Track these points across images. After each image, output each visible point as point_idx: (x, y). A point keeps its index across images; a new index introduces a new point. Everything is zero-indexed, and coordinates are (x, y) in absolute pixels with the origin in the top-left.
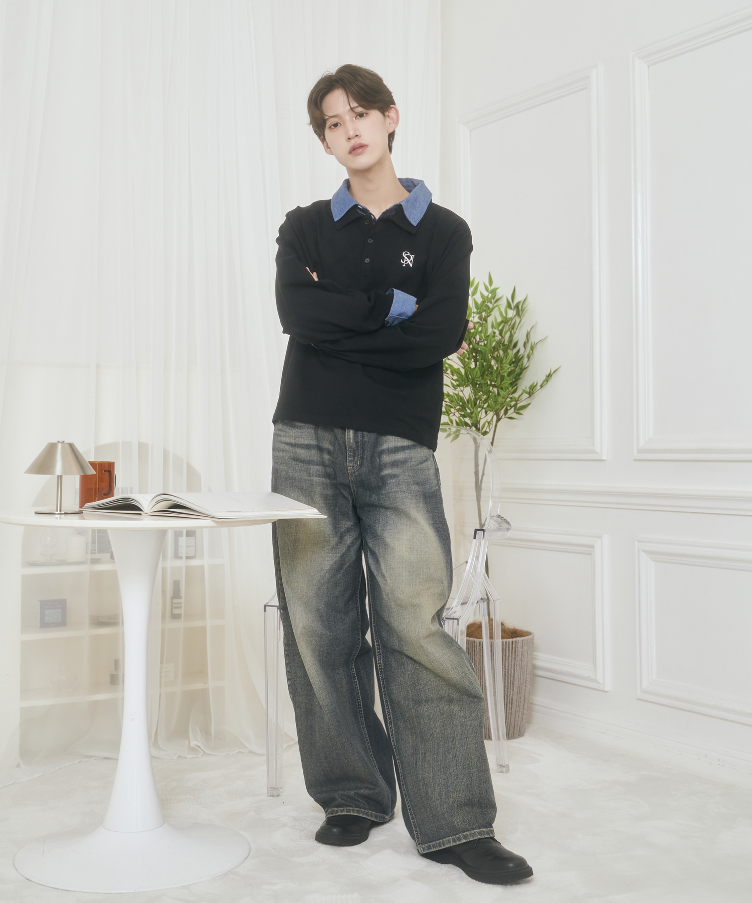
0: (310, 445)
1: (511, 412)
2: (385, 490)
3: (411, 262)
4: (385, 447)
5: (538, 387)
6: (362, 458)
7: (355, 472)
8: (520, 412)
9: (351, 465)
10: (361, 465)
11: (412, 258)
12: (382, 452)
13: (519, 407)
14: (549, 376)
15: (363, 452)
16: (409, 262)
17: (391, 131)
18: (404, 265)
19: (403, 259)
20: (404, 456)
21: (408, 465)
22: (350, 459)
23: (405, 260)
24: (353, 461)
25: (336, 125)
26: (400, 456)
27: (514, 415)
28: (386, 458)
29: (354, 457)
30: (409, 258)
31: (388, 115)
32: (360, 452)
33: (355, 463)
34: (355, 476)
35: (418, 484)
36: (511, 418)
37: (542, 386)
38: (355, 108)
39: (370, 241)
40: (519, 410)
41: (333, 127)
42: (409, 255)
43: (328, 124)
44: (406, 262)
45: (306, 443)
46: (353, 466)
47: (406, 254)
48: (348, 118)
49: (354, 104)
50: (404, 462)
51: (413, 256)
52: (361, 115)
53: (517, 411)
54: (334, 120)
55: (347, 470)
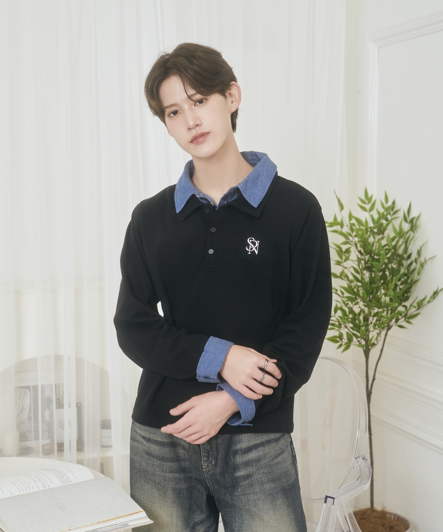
0: (164, 442)
1: (402, 322)
2: (238, 492)
3: (256, 248)
4: (238, 447)
5: (425, 302)
6: (216, 459)
7: (209, 471)
8: (411, 321)
9: (206, 464)
10: (216, 464)
11: (257, 245)
12: (236, 453)
13: (409, 316)
14: (436, 293)
15: (217, 453)
16: (254, 249)
17: (233, 110)
18: (249, 253)
19: (248, 245)
20: (257, 454)
21: (263, 462)
22: (204, 459)
23: (250, 247)
24: (208, 461)
25: (175, 113)
26: (253, 455)
27: (404, 324)
28: (239, 459)
29: (208, 457)
30: (254, 244)
31: (230, 93)
32: (215, 453)
33: (210, 463)
34: (210, 474)
35: (273, 480)
36: (401, 327)
37: (429, 302)
38: (192, 95)
39: (213, 230)
40: (409, 318)
41: (172, 115)
42: (254, 241)
43: (167, 111)
44: (252, 249)
45: (160, 440)
46: (208, 466)
47: (251, 241)
48: (186, 106)
49: (191, 92)
50: (258, 460)
51: (258, 242)
52: (201, 102)
53: (407, 320)
54: (174, 109)
55: (202, 469)
